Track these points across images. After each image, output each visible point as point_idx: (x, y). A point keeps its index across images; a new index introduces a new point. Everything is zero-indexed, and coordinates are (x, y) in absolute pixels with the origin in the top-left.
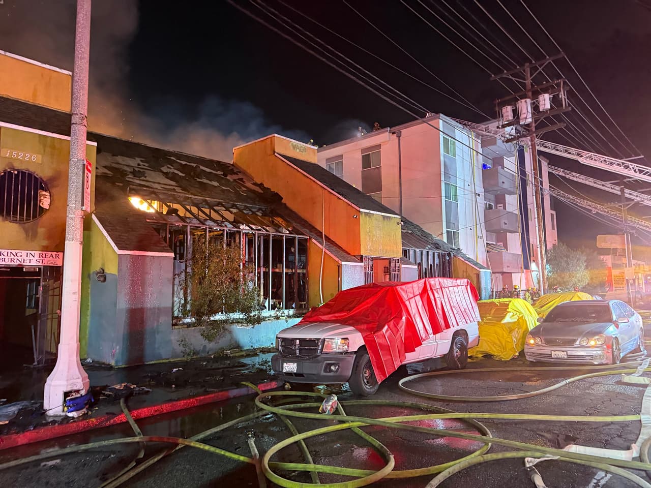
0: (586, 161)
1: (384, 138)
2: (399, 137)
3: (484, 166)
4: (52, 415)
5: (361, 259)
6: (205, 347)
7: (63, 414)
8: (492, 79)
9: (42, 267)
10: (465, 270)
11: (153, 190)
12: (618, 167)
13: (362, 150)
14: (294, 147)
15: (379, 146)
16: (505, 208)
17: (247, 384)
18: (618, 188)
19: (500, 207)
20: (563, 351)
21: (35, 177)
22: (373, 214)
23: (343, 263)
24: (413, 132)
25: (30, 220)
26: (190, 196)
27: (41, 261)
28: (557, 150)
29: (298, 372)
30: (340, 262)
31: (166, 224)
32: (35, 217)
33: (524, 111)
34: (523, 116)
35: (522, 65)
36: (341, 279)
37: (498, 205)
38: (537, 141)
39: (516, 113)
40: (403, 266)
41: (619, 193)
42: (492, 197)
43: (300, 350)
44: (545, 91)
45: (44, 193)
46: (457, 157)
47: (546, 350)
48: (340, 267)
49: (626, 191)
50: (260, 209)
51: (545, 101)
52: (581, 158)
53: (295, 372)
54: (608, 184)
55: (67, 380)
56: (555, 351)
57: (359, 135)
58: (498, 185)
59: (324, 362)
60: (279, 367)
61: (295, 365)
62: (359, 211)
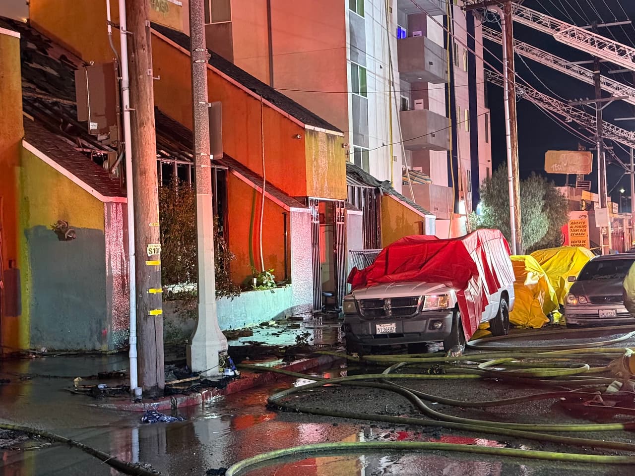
0: (566, 39)
3: (399, 30)
4: (210, 375)
7: (220, 374)
12: (609, 51)
16: (426, 106)
18: (590, 73)
19: (419, 105)
20: (612, 309)
22: (318, 132)
23: (292, 209)
28: (522, 16)
30: (286, 207)
31: (90, 153)
36: (289, 234)
37: (416, 101)
40: (349, 212)
41: (591, 82)
42: (407, 87)
43: (392, 309)
46: (366, 18)
47: (593, 310)
48: (286, 215)
49: (603, 78)
52: (558, 33)
53: (394, 332)
54: (576, 65)
55: (220, 340)
56: (602, 310)
58: (422, 67)
59: (428, 319)
60: (368, 330)
61: (394, 325)
62: (304, 128)
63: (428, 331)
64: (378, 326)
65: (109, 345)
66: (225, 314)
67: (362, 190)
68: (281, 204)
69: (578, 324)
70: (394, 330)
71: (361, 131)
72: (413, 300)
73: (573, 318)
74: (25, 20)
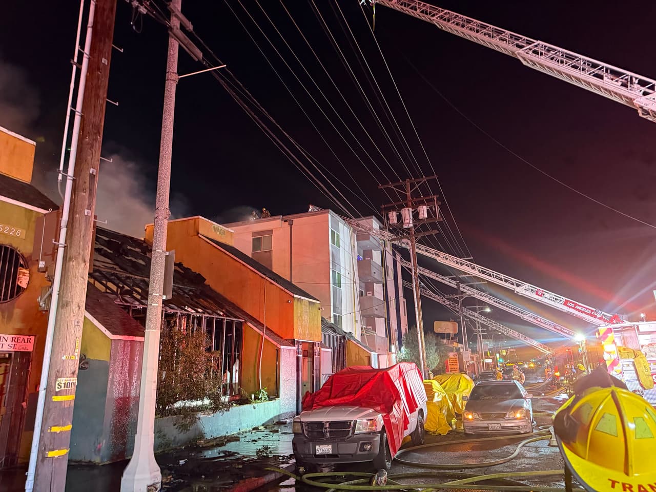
0: (443, 261)
1: (276, 224)
2: (291, 225)
3: (358, 257)
5: (293, 343)
6: (175, 437)
8: (379, 188)
9: (14, 352)
10: (357, 353)
12: (466, 267)
13: (253, 233)
14: (216, 229)
15: (271, 231)
16: (373, 295)
17: (272, 469)
18: (454, 282)
19: (369, 294)
20: (498, 424)
21: (16, 252)
22: (303, 300)
23: (282, 347)
24: (301, 222)
25: (7, 299)
27: (13, 346)
29: (334, 453)
30: (278, 346)
31: (130, 306)
32: (12, 296)
33: (407, 217)
34: (407, 221)
35: (404, 180)
36: (279, 364)
37: (368, 293)
38: (416, 244)
39: (399, 217)
40: (323, 349)
41: (455, 287)
42: (363, 285)
43: (330, 432)
44: (422, 203)
45: (24, 270)
46: (341, 248)
47: (483, 424)
48: (278, 351)
49: (461, 285)
50: (190, 290)
51: (423, 211)
52: (439, 258)
53: (331, 453)
54: (447, 278)
56: (491, 424)
58: (370, 274)
59: (359, 442)
60: (309, 450)
61: (330, 446)
62: (293, 297)
63: (359, 452)
64: (317, 447)
65: (102, 458)
66: (222, 423)
67: (335, 337)
68: (275, 343)
69: (474, 434)
70: (331, 451)
71: (337, 306)
72: (346, 424)
73: (470, 429)
74: (143, 239)
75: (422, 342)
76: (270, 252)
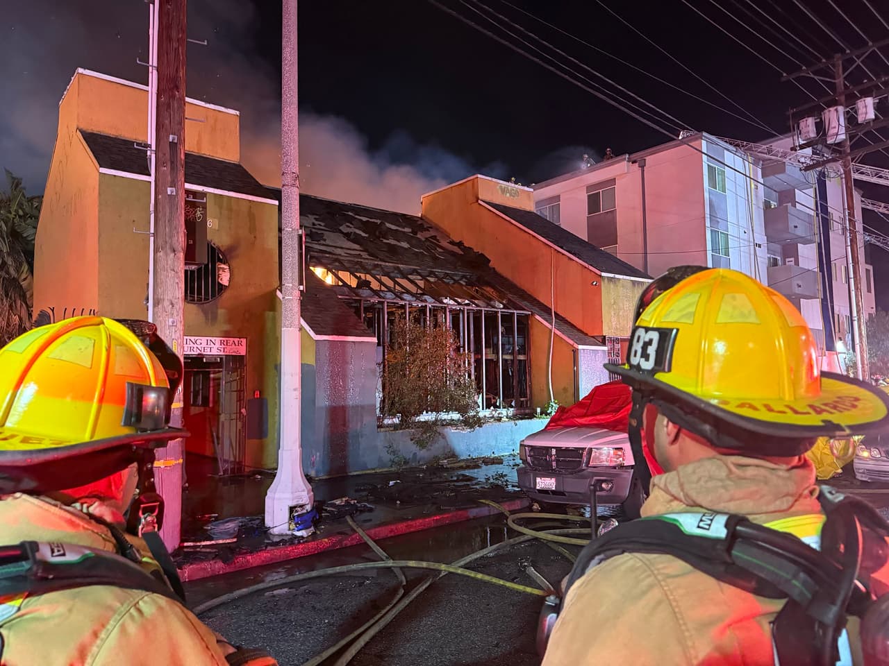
1: (620, 170)
2: (642, 167)
4: (277, 533)
5: (603, 341)
6: (415, 454)
7: (290, 533)
8: (783, 79)
9: (224, 357)
11: (336, 257)
13: (587, 187)
14: (504, 191)
15: (613, 181)
16: (797, 263)
17: (487, 502)
19: (790, 261)
21: (211, 246)
22: (619, 279)
23: (580, 347)
24: (661, 160)
25: (208, 299)
26: (380, 263)
27: (222, 350)
28: (881, 177)
29: (558, 490)
30: (575, 345)
31: (360, 300)
32: (213, 296)
33: (834, 124)
34: (832, 131)
35: (829, 57)
36: (578, 368)
37: (787, 260)
38: (852, 165)
39: (821, 127)
42: (777, 247)
43: (557, 461)
44: (866, 93)
45: (223, 266)
46: (728, 193)
48: (575, 351)
50: (464, 277)
51: (867, 109)
53: (554, 489)
55: (292, 493)
57: (584, 166)
58: (787, 230)
59: (593, 478)
61: (553, 480)
62: (601, 276)
64: (538, 480)
65: (317, 472)
66: (483, 442)
68: (572, 342)
69: (869, 481)
70: (554, 486)
72: (577, 452)
73: (864, 473)
74: (420, 215)
75: (860, 334)
76: (613, 212)
